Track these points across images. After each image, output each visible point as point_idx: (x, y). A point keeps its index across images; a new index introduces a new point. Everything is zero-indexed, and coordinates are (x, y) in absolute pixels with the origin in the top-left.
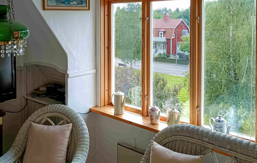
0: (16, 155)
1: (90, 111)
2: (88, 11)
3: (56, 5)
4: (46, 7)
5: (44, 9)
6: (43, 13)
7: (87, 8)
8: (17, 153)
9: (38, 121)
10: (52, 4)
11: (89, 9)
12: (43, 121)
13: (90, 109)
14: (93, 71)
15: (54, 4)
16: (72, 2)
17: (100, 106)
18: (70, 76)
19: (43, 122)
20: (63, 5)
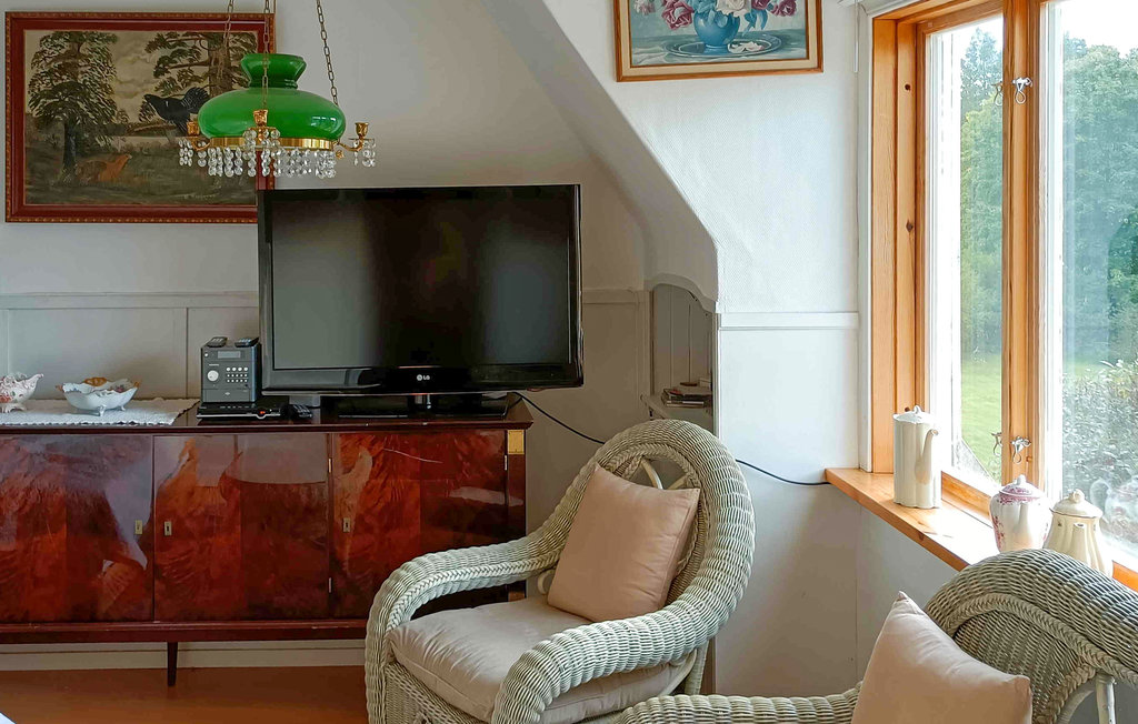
0: (541, 553)
1: (826, 480)
2: (819, 75)
3: (665, 62)
4: (627, 71)
5: (620, 78)
6: (615, 91)
7: (813, 62)
8: (544, 548)
9: (618, 465)
10: (650, 57)
11: (819, 67)
12: (631, 470)
13: (826, 473)
14: (843, 321)
15: (661, 58)
16: (735, 43)
17: (869, 470)
18: (724, 322)
19: (632, 472)
20: (695, 58)
